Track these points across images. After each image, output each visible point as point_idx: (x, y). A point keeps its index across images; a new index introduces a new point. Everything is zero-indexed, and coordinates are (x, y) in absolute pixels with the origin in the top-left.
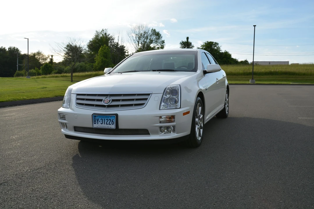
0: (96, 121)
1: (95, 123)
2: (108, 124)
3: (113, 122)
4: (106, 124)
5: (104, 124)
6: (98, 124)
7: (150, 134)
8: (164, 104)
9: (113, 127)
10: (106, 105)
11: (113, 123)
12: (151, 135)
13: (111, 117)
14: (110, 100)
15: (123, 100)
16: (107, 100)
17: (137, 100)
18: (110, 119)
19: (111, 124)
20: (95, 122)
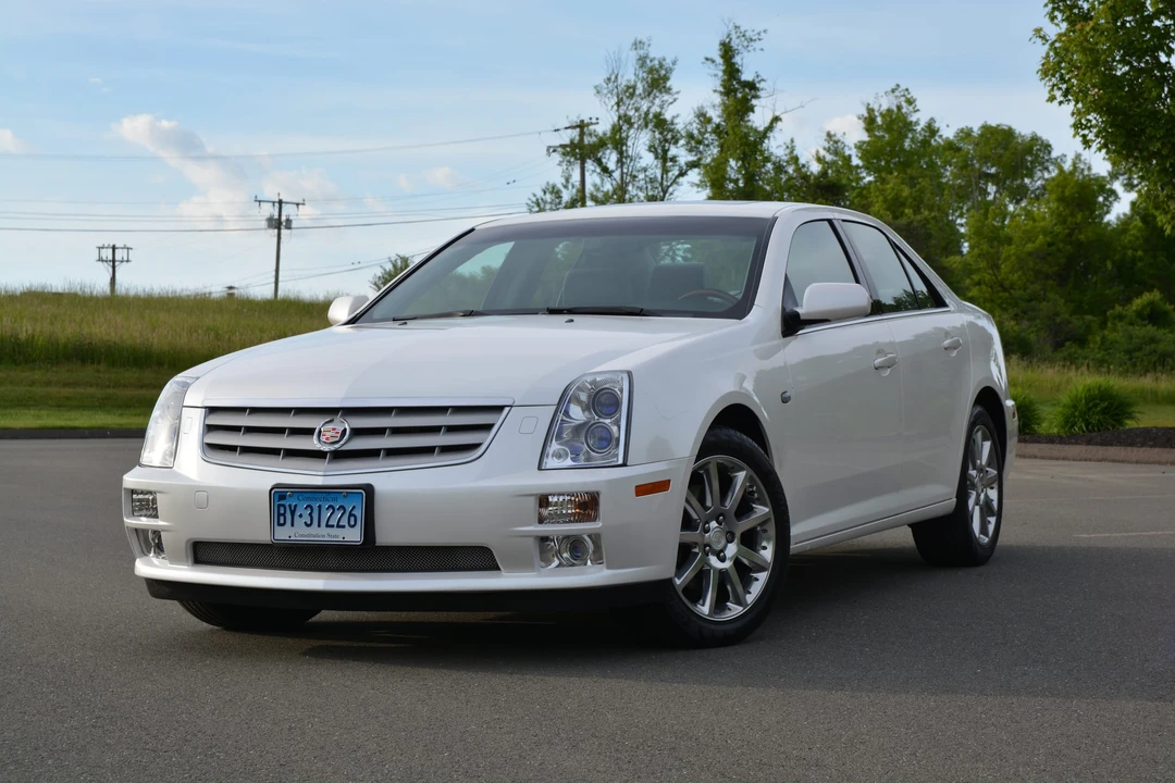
0: (284, 515)
1: (282, 521)
2: (333, 526)
3: (352, 519)
4: (327, 526)
5: (319, 526)
6: (292, 525)
7: (498, 569)
8: (559, 447)
9: (354, 535)
10: (326, 448)
11: (352, 523)
12: (503, 572)
13: (345, 496)
14: (345, 430)
15: (397, 431)
16: (334, 429)
17: (452, 429)
18: (342, 507)
19: (344, 527)
20: (282, 518)
